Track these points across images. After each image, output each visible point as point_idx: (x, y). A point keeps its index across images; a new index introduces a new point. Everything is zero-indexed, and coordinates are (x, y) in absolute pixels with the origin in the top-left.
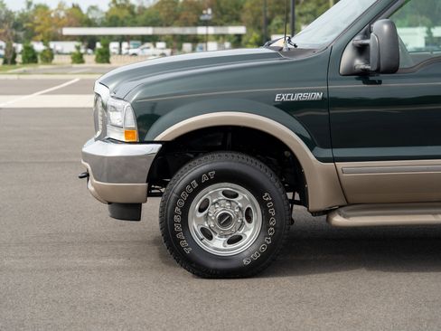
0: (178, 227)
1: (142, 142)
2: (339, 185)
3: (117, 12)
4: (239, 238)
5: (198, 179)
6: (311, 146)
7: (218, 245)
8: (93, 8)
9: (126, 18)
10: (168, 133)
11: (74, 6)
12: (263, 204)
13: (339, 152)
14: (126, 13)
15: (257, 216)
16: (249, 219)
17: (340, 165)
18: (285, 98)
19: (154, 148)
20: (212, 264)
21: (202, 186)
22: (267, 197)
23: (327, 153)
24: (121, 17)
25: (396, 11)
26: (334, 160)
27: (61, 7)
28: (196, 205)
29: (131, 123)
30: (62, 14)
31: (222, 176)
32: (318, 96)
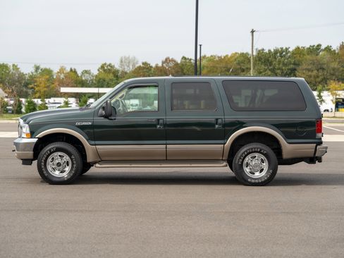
0: (43, 167)
1: (31, 138)
2: (97, 154)
3: (103, 76)
4: (64, 171)
5: (50, 150)
6: (87, 140)
7: (57, 173)
8: (86, 72)
9: (111, 80)
10: (40, 135)
11: (71, 70)
12: (72, 159)
13: (97, 142)
14: (111, 76)
15: (70, 165)
16: (68, 165)
17: (98, 147)
18: (79, 124)
19: (35, 140)
20: (54, 179)
21: (51, 153)
22: (73, 157)
23: (93, 142)
24: (107, 79)
25: (118, 92)
26: (95, 145)
27: (62, 70)
28: (49, 160)
29: (28, 131)
30: (62, 76)
31: (58, 150)
32: (90, 123)
